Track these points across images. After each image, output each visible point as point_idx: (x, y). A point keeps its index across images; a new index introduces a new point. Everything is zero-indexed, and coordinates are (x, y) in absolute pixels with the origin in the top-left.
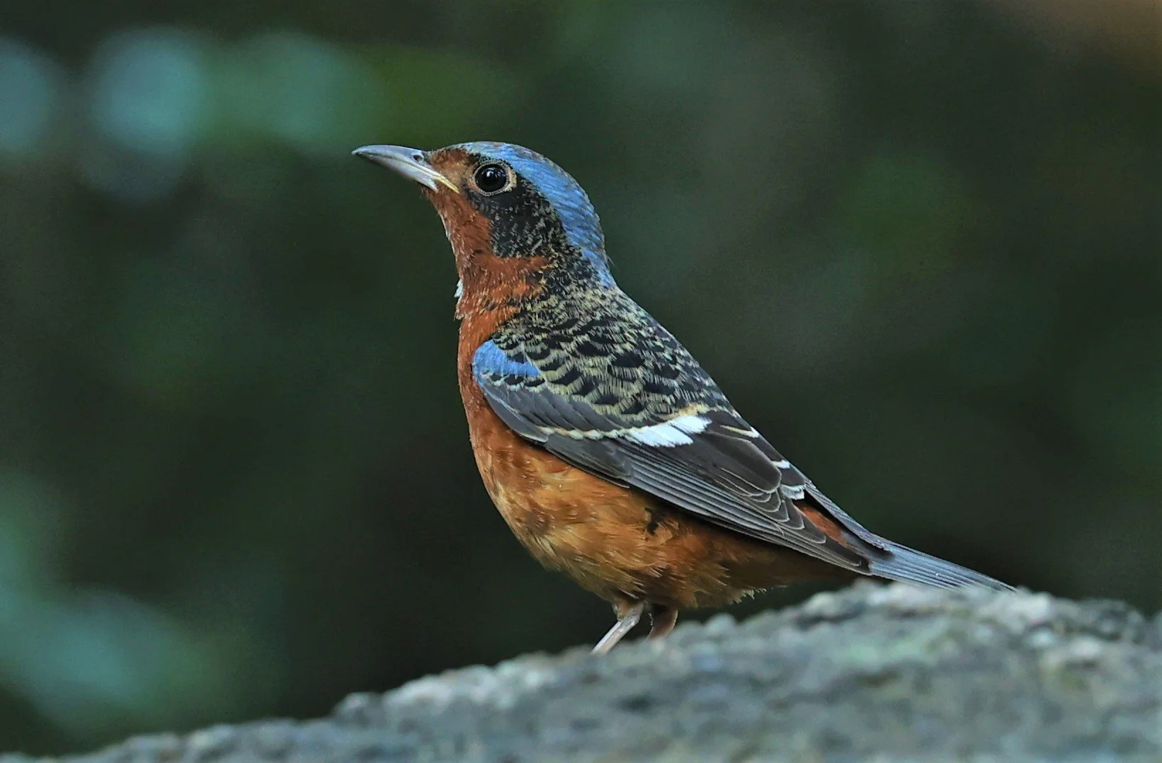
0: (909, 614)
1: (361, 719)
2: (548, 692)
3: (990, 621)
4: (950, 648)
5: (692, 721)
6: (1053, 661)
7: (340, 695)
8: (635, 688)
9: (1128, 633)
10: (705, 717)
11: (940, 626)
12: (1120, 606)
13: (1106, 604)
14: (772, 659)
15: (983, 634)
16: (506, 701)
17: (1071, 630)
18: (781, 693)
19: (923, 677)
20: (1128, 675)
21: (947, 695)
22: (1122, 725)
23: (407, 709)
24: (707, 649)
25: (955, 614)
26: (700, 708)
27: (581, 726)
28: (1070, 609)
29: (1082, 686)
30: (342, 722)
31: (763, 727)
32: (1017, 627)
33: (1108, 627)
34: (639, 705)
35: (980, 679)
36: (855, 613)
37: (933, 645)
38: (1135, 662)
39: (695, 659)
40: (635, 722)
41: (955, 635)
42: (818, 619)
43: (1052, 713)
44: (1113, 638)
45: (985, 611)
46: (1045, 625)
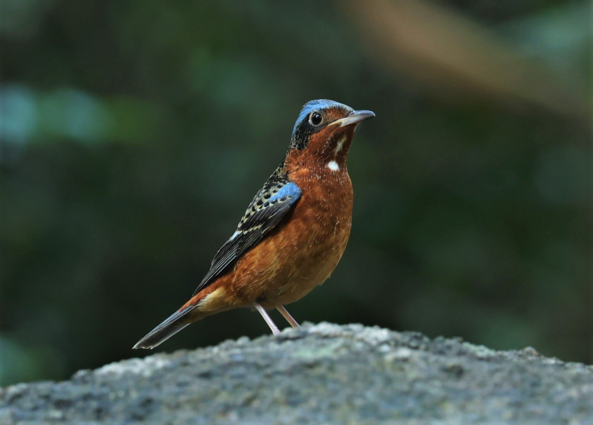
0: (326, 337)
1: (84, 381)
2: (166, 369)
3: (362, 340)
4: (344, 352)
5: (230, 383)
6: (389, 358)
7: (75, 370)
8: (205, 368)
9: (423, 346)
10: (235, 382)
11: (339, 342)
12: (419, 334)
13: (413, 334)
14: (266, 356)
15: (359, 346)
16: (148, 373)
17: (397, 345)
18: (269, 371)
19: (332, 365)
20: (422, 364)
21: (342, 373)
22: (419, 386)
23: (104, 376)
24: (237, 351)
25: (347, 336)
26: (233, 377)
27: (181, 385)
28: (397, 335)
29: (402, 369)
30: (75, 382)
31: (261, 386)
32: (374, 343)
33: (413, 344)
34: (206, 376)
35: (357, 366)
36: (302, 336)
37: (337, 350)
38: (425, 359)
39: (231, 356)
40: (204, 383)
41: (346, 346)
42: (286, 339)
43: (389, 381)
44: (416, 348)
45: (360, 336)
46: (387, 342)
